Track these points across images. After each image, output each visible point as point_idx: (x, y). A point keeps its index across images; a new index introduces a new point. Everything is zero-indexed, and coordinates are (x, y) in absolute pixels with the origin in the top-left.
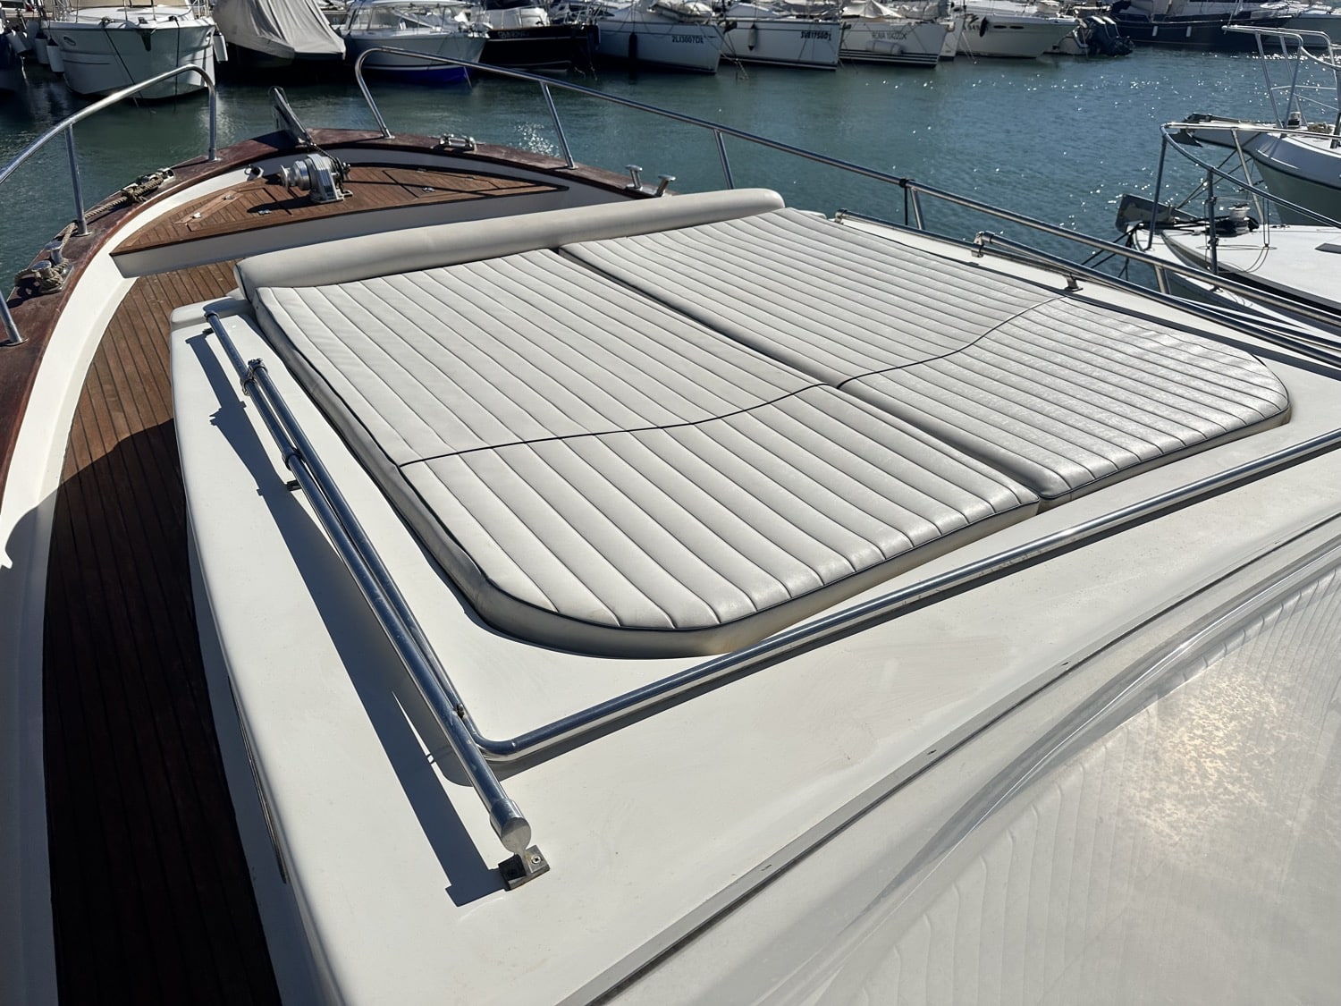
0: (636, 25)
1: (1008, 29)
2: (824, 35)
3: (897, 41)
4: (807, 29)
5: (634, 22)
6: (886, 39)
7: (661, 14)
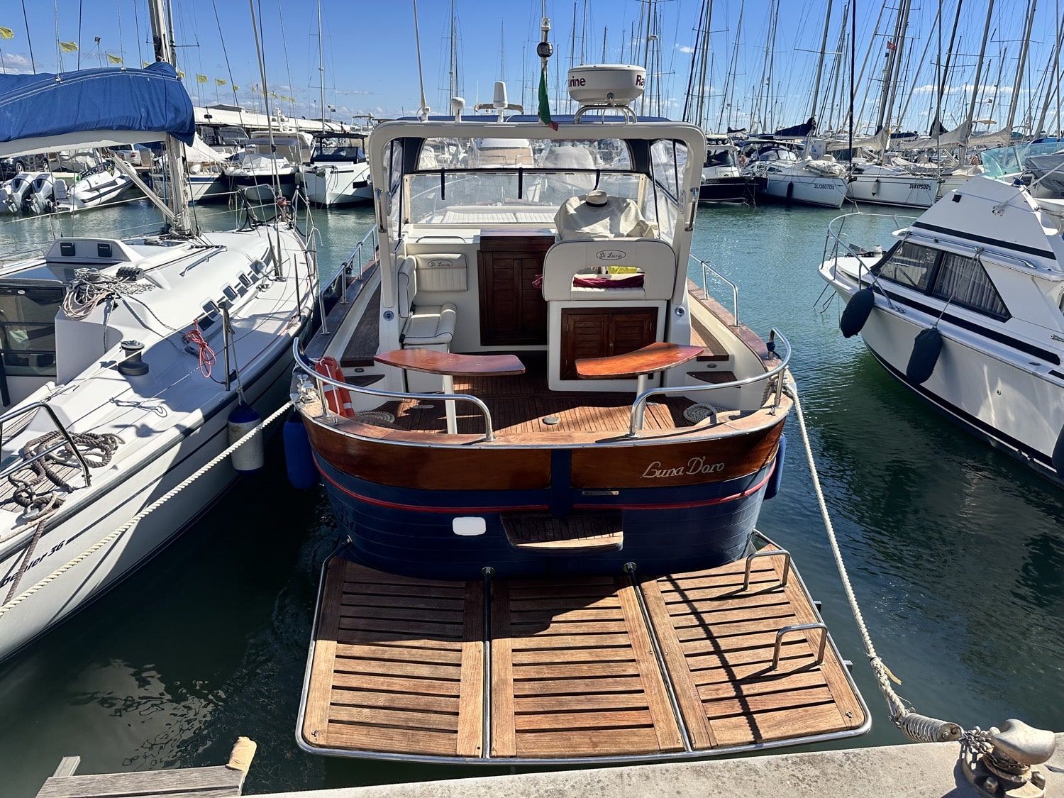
0: (794, 177)
2: (927, 187)
4: (915, 183)
7: (810, 172)
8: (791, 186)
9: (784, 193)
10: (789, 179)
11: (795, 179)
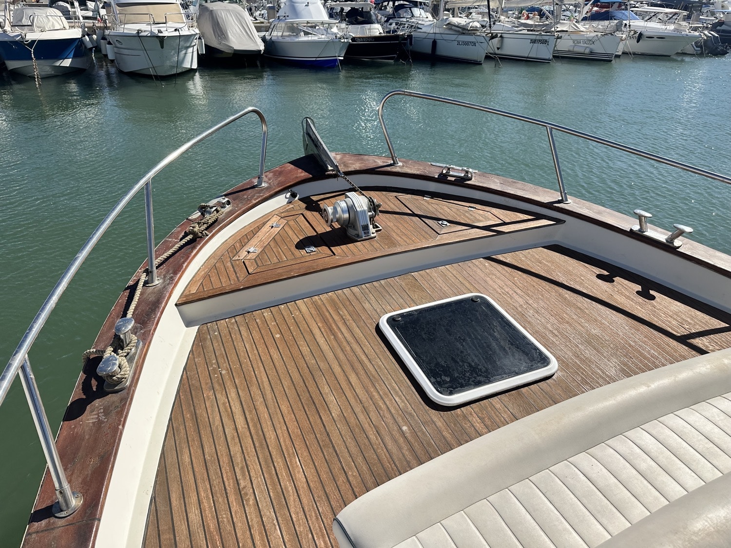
0: (436, 35)
1: (655, 39)
2: (545, 42)
3: (587, 45)
4: (535, 38)
5: (435, 33)
6: (582, 45)
7: (451, 29)
8: (434, 43)
9: (429, 50)
10: (433, 36)
11: (438, 37)
